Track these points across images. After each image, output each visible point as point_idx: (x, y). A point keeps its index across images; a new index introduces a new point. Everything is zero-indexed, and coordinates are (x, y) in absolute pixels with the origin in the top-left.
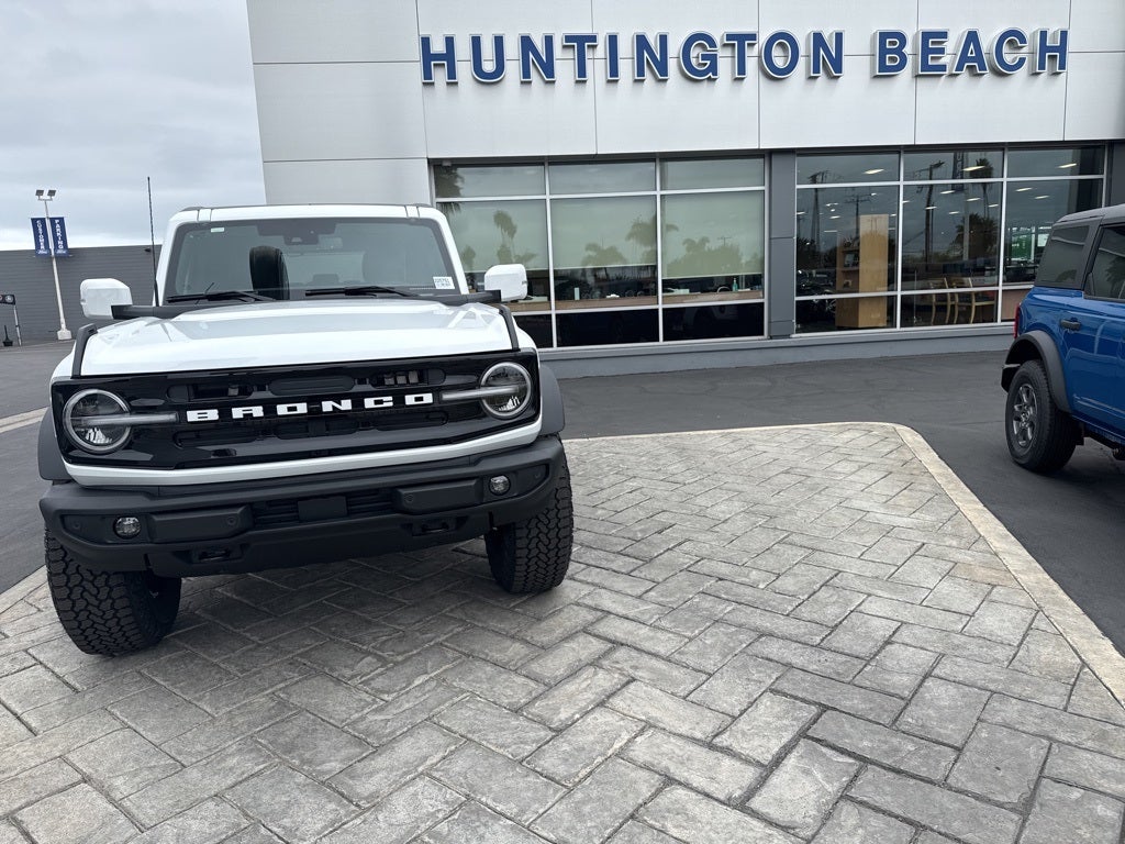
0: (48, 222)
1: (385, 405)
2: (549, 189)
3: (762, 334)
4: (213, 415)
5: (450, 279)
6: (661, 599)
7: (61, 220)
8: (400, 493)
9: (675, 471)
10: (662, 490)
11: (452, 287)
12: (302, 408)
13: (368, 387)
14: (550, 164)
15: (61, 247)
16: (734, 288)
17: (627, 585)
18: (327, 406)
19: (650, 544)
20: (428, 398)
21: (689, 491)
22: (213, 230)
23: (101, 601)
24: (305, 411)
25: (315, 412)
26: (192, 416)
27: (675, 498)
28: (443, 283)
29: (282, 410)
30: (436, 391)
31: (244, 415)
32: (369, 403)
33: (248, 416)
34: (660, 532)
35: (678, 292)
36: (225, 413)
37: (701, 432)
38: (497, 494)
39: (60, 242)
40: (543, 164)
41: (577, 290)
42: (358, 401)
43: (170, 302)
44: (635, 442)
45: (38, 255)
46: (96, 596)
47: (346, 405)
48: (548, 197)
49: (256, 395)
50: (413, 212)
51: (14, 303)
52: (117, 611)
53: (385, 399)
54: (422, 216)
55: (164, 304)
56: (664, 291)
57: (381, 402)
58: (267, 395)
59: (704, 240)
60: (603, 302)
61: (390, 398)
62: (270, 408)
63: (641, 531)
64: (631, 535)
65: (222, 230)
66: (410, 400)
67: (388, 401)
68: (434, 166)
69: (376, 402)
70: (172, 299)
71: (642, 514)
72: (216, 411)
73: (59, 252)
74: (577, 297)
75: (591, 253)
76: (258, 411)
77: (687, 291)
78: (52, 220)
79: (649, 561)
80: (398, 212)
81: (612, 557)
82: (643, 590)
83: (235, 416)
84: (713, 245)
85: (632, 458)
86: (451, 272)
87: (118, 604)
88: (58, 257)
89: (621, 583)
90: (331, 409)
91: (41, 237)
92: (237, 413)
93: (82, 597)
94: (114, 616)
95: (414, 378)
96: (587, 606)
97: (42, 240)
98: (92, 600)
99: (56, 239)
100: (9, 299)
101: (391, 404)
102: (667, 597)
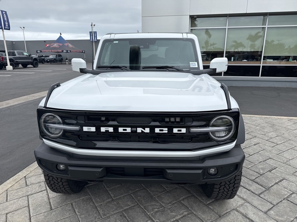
0: (93, 33)
1: (164, 132)
2: (227, 24)
4: (93, 129)
5: (196, 63)
6: (277, 217)
7: (96, 32)
8: (166, 172)
9: (272, 136)
10: (268, 146)
11: (197, 66)
12: (129, 130)
13: (157, 124)
14: (229, 16)
15: (95, 39)
16: (290, 60)
17: (259, 203)
18: (139, 130)
19: (267, 178)
20: (184, 130)
21: (280, 148)
22: (114, 42)
23: (58, 182)
24: (130, 131)
25: (134, 132)
26: (85, 129)
27: (274, 152)
28: (193, 65)
29: (121, 130)
30: (188, 128)
31: (106, 130)
32: (157, 130)
33: (107, 131)
34: (270, 171)
35: (268, 60)
36: (98, 129)
37: (279, 117)
38: (211, 175)
39: (95, 38)
40: (227, 16)
41: (233, 58)
42: (152, 129)
43: (98, 68)
44: (254, 118)
45: (90, 41)
46: (57, 181)
47: (147, 130)
48: (227, 27)
49: (111, 123)
50: (185, 36)
51: (84, 53)
52: (64, 186)
53: (164, 129)
54: (188, 37)
55: (96, 69)
56: (263, 60)
57: (162, 130)
58: (115, 123)
59: (273, 41)
60: (241, 62)
61: (167, 129)
62: (116, 128)
63: (262, 169)
64: (257, 171)
65: (117, 42)
66: (175, 131)
67: (165, 130)
68: (191, 17)
69: (160, 130)
70: (98, 67)
71: (261, 159)
72: (94, 128)
73: (95, 40)
74: (232, 60)
75: (234, 44)
76: (111, 130)
77: (272, 60)
78: (94, 32)
79: (268, 189)
80: (179, 36)
81: (250, 182)
82: (267, 209)
83: (102, 131)
84: (276, 42)
85: (253, 126)
86: (197, 60)
87: (64, 184)
88: (95, 42)
89: (256, 201)
90: (141, 132)
91: (91, 36)
92: (103, 129)
93: (52, 180)
94: (63, 187)
95: (178, 119)
96: (241, 213)
97: (91, 37)
98: (56, 181)
99: (94, 37)
100: (84, 52)
101: (167, 132)
102: (280, 217)
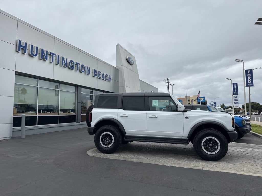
3: (75, 122)
16: (71, 112)
40: (38, 78)
48: (38, 86)
77: (63, 112)
